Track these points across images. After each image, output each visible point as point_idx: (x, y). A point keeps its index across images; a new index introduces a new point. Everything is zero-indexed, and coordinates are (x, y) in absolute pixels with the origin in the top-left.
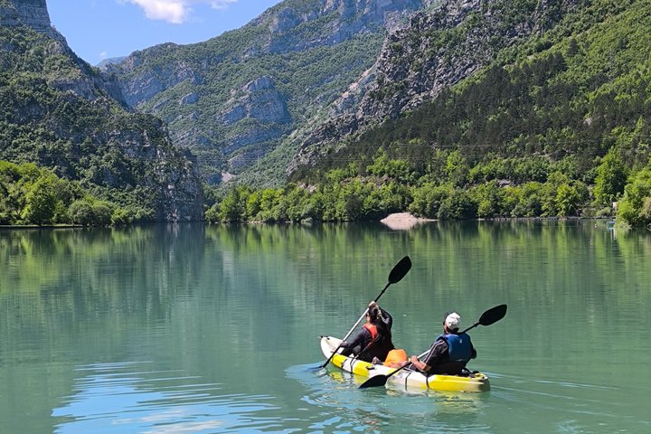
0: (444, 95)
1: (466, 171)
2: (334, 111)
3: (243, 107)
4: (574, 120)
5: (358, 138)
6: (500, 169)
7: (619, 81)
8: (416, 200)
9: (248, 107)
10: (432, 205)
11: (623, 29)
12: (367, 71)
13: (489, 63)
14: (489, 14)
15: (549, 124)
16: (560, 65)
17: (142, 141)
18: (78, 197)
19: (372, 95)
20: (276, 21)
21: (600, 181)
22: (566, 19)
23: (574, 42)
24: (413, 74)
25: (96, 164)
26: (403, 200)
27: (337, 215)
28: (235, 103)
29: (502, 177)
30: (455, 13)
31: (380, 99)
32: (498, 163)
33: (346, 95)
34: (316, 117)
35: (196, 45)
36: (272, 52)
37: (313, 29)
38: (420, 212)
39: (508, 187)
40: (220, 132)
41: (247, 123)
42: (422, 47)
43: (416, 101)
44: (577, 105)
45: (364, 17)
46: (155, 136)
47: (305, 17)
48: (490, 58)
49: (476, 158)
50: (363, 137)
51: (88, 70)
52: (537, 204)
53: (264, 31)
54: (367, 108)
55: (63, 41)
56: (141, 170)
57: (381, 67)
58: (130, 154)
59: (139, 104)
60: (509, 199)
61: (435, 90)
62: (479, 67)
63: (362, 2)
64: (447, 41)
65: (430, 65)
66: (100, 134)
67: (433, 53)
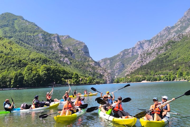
0: (149, 62)
1: (154, 74)
2: (131, 66)
4: (172, 65)
7: (179, 58)
9: (118, 66)
11: (178, 50)
12: (136, 60)
13: (156, 57)
14: (156, 50)
15: (168, 66)
16: (168, 57)
17: (103, 71)
18: (95, 80)
20: (122, 53)
21: (178, 74)
22: (168, 50)
23: (170, 53)
24: (144, 60)
25: (97, 75)
27: (134, 81)
28: (116, 66)
29: (161, 74)
30: (150, 50)
31: (139, 63)
32: (160, 72)
33: (133, 64)
34: (129, 67)
35: (110, 58)
36: (121, 58)
37: (127, 54)
38: (148, 80)
39: (162, 76)
40: (114, 70)
41: (118, 69)
42: (145, 55)
43: (145, 64)
44: (172, 63)
45: (135, 52)
46: (105, 71)
47: (126, 53)
48: (156, 56)
49: (156, 72)
50: (137, 69)
51: (95, 62)
52: (167, 78)
53: (120, 55)
54: (137, 65)
55: (92, 58)
56: (103, 76)
57: (139, 59)
58: (101, 73)
59: (102, 66)
60: (162, 78)
61: (148, 62)
62: (155, 58)
63: (135, 50)
64: (149, 54)
65: (147, 58)
66: (97, 71)
67: (147, 56)
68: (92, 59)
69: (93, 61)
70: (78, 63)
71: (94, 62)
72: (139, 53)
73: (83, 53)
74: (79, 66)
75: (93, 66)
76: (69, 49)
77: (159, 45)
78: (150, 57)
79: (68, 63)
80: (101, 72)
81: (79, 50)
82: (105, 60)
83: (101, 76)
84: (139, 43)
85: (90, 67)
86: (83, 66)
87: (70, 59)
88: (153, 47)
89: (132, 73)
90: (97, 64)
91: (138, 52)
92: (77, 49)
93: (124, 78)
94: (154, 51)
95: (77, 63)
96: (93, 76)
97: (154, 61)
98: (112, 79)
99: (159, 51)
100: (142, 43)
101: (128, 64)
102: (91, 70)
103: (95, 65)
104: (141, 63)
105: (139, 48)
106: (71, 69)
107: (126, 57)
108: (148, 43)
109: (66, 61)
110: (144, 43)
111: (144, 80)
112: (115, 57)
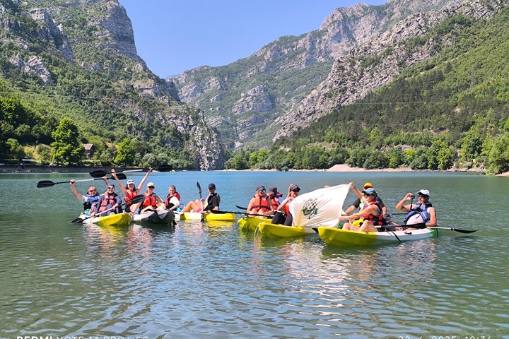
0: (369, 96)
1: (382, 140)
2: (302, 106)
3: (248, 104)
4: (449, 110)
5: (316, 121)
6: (403, 139)
7: (478, 87)
8: (351, 157)
9: (251, 103)
10: (361, 160)
11: (479, 56)
12: (322, 83)
13: (397, 76)
14: (397, 47)
15: (433, 112)
16: (441, 78)
17: (188, 121)
18: (149, 152)
19: (325, 95)
20: (269, 53)
21: (465, 146)
22: (444, 50)
23: (449, 63)
24: (350, 83)
25: (162, 135)
26: (343, 157)
27: (303, 165)
28: (244, 101)
29: (404, 143)
30: (377, 47)
31: (330, 97)
32: (403, 134)
33: (309, 97)
34: (291, 110)
35: (222, 67)
36: (266, 71)
37: (290, 58)
38: (354, 164)
39: (408, 150)
40: (234, 118)
41: (250, 113)
42: (356, 67)
43: (352, 99)
44: (451, 101)
45: (320, 52)
46: (196, 118)
47: (286, 51)
48: (397, 73)
49: (388, 132)
50: (319, 120)
51: (158, 80)
52: (425, 160)
53: (262, 58)
54: (322, 103)
55: (144, 64)
56: (188, 139)
57: (331, 78)
58: (181, 129)
59: (187, 101)
60: (409, 157)
61: (363, 93)
62: (391, 79)
63: (320, 42)
64: (370, 64)
65: (361, 78)
66: (164, 117)
67: (362, 71)
68: (145, 68)
69: (151, 75)
70: (83, 81)
71: (151, 82)
72: (336, 55)
73: (107, 39)
74: (89, 91)
75: (149, 96)
76: (48, 17)
77: (411, 28)
78: (372, 75)
79: (42, 76)
80: (179, 121)
81: (90, 24)
82: (199, 77)
83: (179, 139)
84: (338, 16)
85: (136, 102)
86: (104, 93)
87: (50, 60)
88: (389, 36)
89: (299, 133)
90: (168, 88)
91: (330, 52)
92: (84, 22)
93: (269, 151)
94: (389, 52)
95: (80, 79)
96: (147, 138)
97: (386, 91)
98: (222, 151)
99: (409, 55)
100: (349, 15)
101: (289, 97)
102: (137, 110)
103: (156, 95)
104: (338, 98)
105: (337, 38)
106: (54, 104)
107: (285, 67)
108: (373, 19)
109: (33, 68)
110: (358, 19)
111: (341, 162)
112: (243, 65)
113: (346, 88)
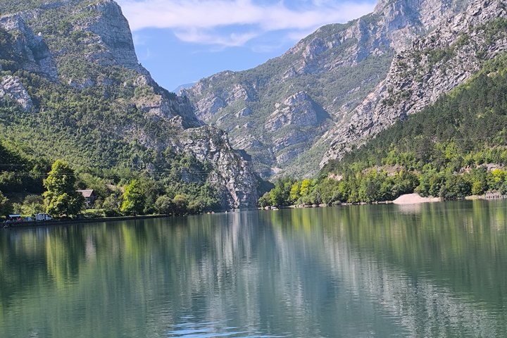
0: (442, 100)
1: (461, 159)
2: (356, 115)
3: (285, 117)
5: (375, 137)
6: (489, 156)
8: (422, 183)
9: (289, 116)
10: (435, 187)
12: (381, 83)
13: (477, 72)
14: (474, 34)
17: (208, 146)
18: (162, 194)
19: (384, 102)
20: (308, 49)
24: (415, 84)
25: (177, 166)
26: (411, 184)
27: (360, 197)
28: (279, 113)
29: (490, 162)
30: (448, 35)
31: (391, 103)
32: (488, 150)
33: (365, 102)
34: (342, 121)
35: (248, 71)
36: (306, 72)
37: (337, 53)
38: (425, 193)
39: (495, 169)
40: (268, 137)
41: (289, 129)
42: (422, 63)
43: (420, 105)
45: (376, 42)
46: (219, 143)
47: (330, 44)
48: (477, 68)
49: (469, 148)
50: (378, 135)
51: (168, 96)
53: (299, 57)
54: (381, 113)
55: (147, 74)
56: (210, 170)
57: (392, 75)
58: (200, 157)
59: (206, 118)
60: (498, 179)
61: (434, 96)
62: (469, 76)
63: (375, 30)
64: (441, 57)
65: (429, 77)
66: (178, 143)
67: (431, 67)
68: (151, 82)
69: (158, 90)
70: (72, 104)
72: (400, 47)
73: (99, 48)
74: (81, 117)
76: (22, 23)
77: (490, 8)
78: (444, 71)
79: (20, 101)
80: (197, 147)
81: (77, 28)
82: (218, 86)
83: (200, 171)
86: (101, 117)
87: (30, 79)
88: (462, 20)
89: (350, 157)
90: (180, 106)
91: (390, 41)
92: (69, 27)
93: (314, 181)
94: (465, 40)
95: (71, 101)
96: (158, 172)
97: (464, 91)
99: (492, 42)
101: (338, 104)
102: (143, 137)
103: (166, 114)
104: (401, 105)
105: (396, 23)
106: (37, 135)
107: (332, 64)
109: (9, 91)
111: (410, 191)
112: (275, 66)
113: (411, 92)
